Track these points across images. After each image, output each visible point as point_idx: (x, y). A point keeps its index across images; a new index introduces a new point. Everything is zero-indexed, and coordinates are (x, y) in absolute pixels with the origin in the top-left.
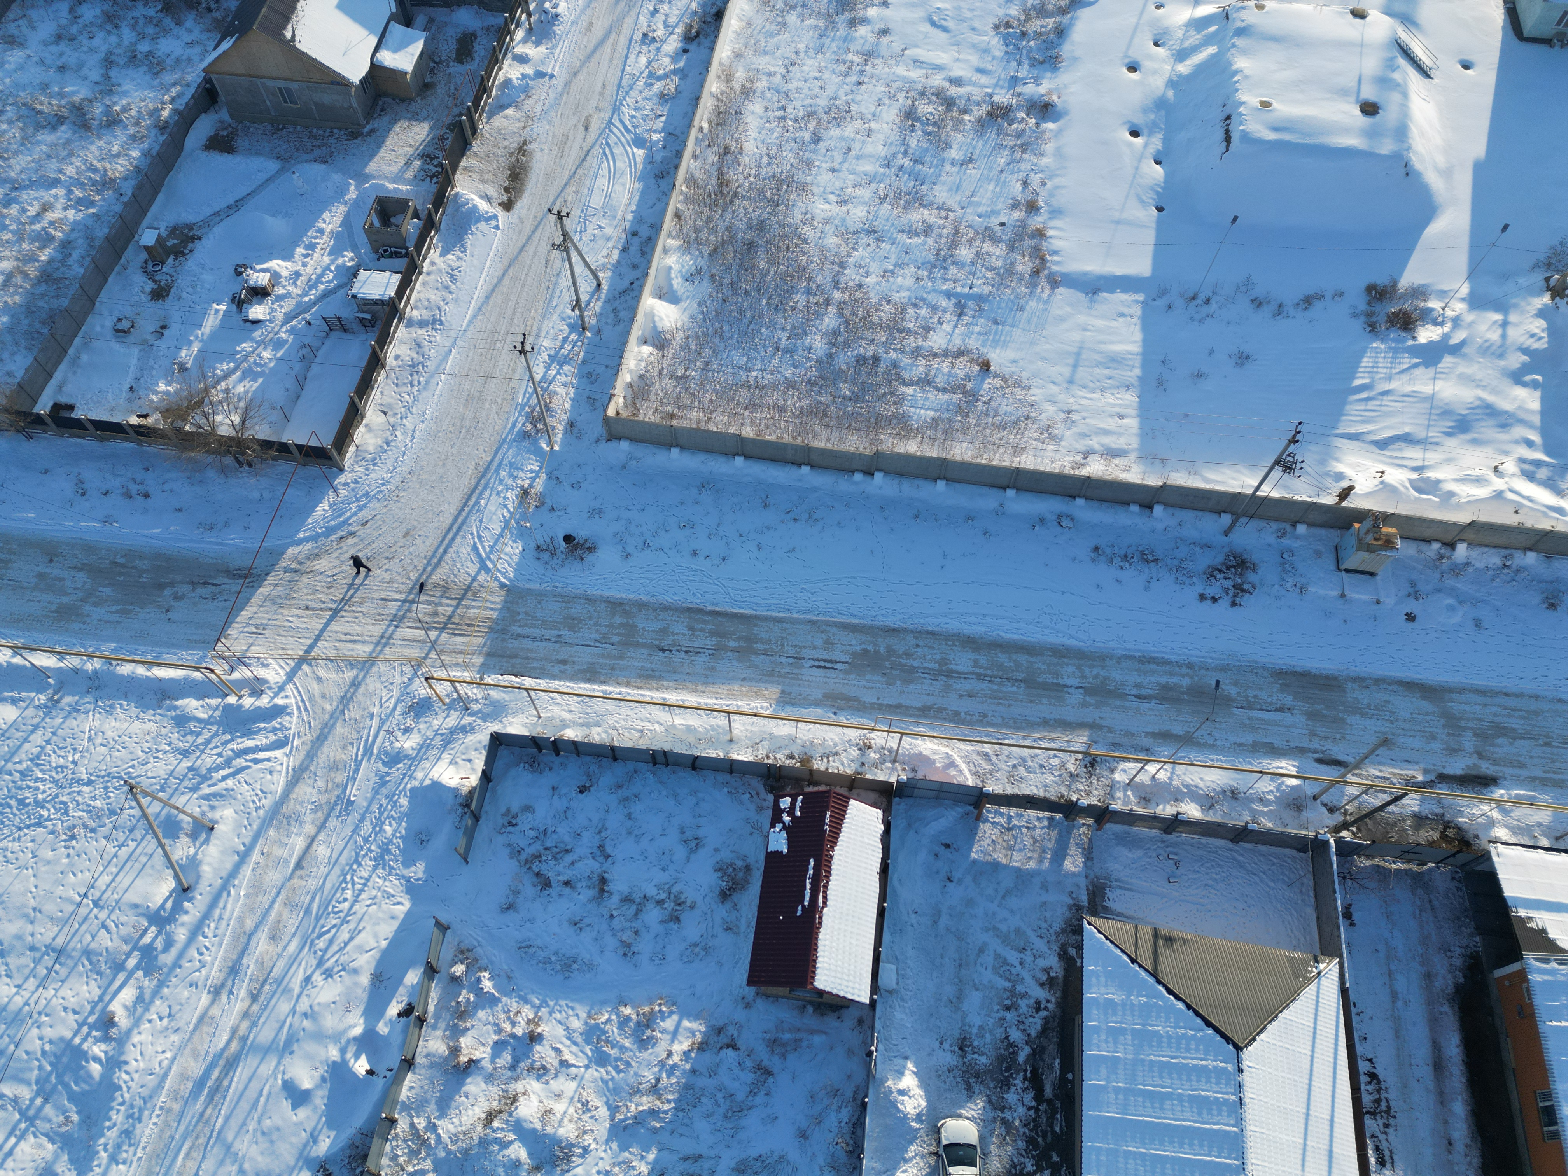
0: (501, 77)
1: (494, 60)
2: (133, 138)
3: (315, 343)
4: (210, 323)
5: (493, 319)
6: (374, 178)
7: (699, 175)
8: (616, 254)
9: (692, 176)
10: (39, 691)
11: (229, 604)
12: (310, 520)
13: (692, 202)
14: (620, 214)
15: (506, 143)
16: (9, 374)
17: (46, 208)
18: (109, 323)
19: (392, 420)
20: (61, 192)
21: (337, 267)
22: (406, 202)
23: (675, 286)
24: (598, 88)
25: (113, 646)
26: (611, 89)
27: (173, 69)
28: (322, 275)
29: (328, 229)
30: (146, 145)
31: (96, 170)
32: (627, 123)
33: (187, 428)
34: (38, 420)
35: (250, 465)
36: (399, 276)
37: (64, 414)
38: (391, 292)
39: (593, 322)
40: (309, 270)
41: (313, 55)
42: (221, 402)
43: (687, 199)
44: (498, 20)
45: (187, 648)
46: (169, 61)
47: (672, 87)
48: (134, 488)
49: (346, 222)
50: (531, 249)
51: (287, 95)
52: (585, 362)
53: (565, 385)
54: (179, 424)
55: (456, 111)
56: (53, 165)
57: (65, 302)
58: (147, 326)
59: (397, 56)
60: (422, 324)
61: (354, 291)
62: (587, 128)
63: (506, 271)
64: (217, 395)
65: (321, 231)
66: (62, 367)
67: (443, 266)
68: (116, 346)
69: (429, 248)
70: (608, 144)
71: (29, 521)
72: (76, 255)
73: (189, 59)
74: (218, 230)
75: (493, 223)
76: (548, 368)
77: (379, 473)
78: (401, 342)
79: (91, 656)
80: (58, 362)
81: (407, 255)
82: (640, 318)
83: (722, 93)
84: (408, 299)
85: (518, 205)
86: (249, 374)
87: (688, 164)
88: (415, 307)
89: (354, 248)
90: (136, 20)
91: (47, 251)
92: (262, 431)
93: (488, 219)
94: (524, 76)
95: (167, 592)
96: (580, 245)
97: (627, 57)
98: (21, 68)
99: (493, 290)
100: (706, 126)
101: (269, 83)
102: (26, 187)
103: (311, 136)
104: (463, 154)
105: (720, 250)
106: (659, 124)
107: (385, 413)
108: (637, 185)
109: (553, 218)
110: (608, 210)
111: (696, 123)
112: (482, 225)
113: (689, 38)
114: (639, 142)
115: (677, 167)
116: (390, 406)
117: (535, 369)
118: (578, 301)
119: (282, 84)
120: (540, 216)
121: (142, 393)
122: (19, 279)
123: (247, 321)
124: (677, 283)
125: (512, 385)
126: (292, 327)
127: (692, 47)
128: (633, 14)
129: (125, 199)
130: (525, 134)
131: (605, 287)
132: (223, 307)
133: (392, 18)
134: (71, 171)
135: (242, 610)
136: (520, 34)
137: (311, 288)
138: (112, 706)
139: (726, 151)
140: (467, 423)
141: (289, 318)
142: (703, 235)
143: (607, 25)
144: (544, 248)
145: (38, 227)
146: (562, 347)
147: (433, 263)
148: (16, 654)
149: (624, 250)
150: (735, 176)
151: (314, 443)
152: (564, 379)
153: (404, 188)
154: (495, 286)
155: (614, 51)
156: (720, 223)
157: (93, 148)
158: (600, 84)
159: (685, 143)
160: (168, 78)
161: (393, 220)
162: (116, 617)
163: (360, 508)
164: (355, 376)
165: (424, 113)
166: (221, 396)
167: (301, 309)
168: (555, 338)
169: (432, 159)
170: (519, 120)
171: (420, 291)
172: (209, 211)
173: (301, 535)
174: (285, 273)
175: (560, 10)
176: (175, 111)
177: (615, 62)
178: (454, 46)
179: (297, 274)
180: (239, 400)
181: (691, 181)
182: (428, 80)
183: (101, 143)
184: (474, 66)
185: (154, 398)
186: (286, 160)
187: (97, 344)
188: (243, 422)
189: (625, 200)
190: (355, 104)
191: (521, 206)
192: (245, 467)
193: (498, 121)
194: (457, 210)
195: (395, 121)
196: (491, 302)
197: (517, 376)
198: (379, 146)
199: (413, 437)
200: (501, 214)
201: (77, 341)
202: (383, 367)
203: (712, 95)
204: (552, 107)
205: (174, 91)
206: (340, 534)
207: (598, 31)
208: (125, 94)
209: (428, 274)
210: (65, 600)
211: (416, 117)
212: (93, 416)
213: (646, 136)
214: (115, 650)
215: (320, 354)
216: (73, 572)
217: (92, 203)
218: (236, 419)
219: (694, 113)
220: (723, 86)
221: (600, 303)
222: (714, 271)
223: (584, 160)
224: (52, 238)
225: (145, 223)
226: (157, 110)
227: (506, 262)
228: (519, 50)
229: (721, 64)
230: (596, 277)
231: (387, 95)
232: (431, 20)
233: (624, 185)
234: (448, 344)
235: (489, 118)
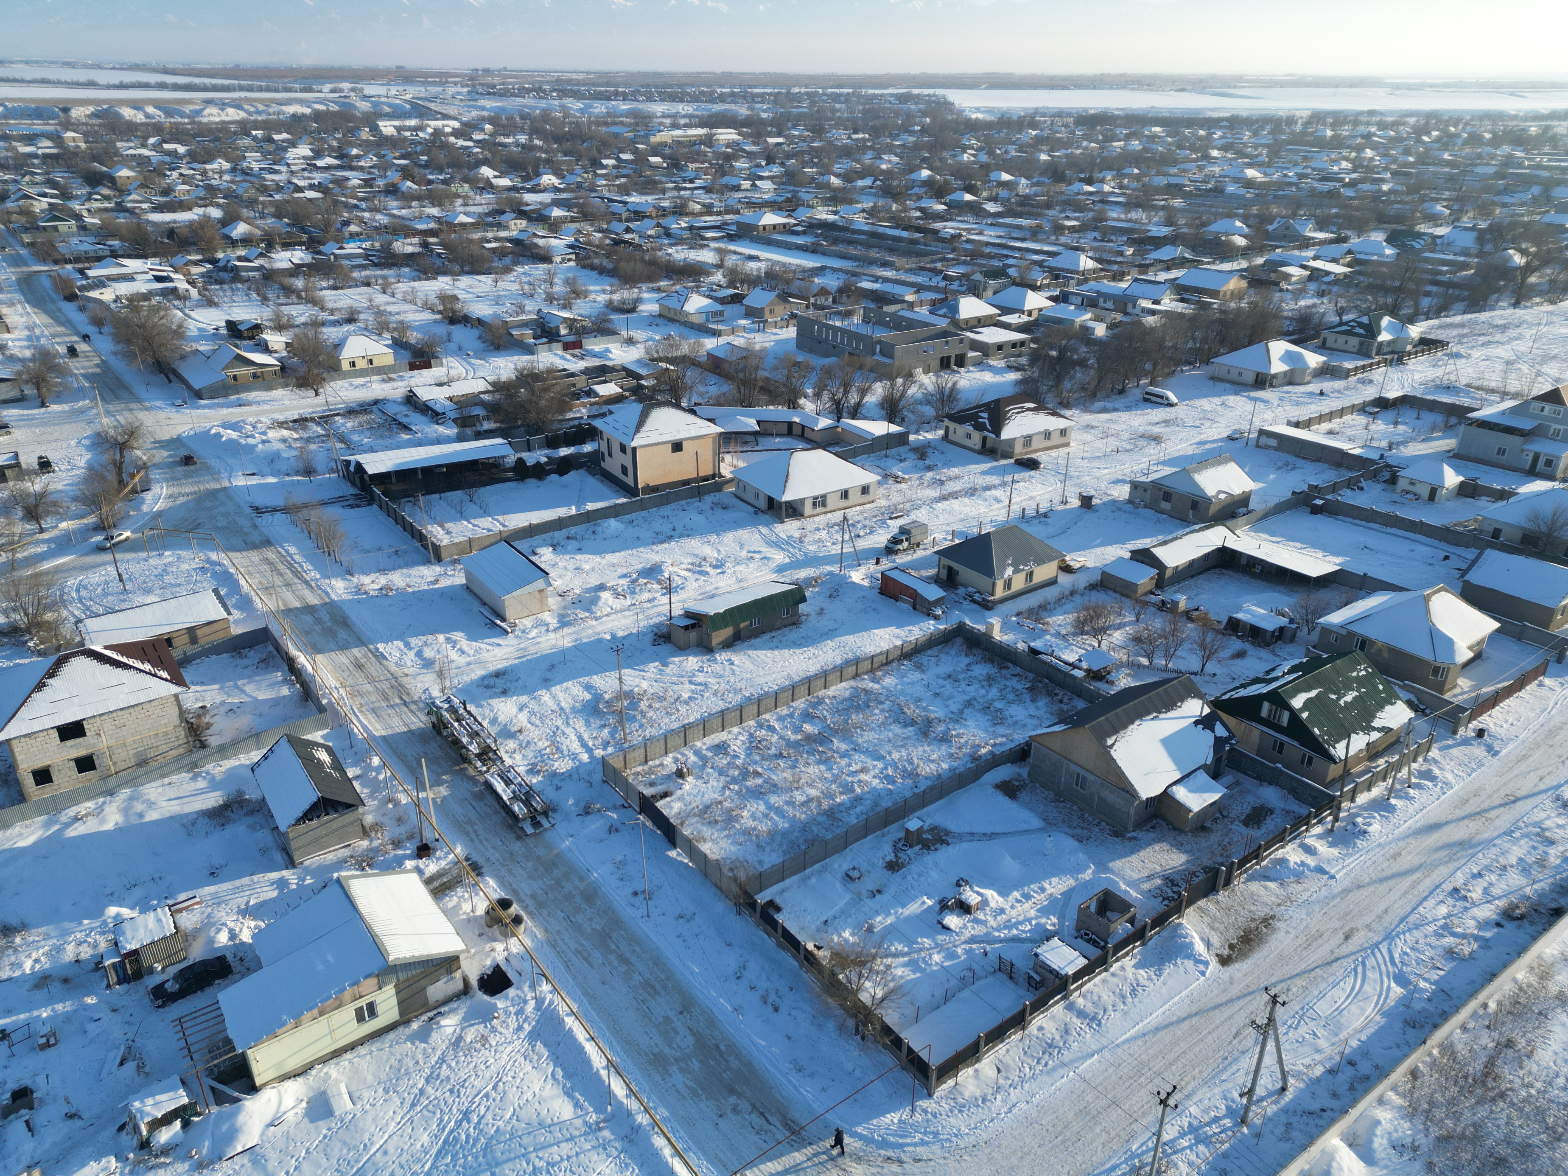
0: (1280, 854)
1: (1280, 838)
2: (951, 755)
3: (980, 972)
4: (913, 909)
5: (1151, 1052)
6: (1113, 873)
7: (1462, 1050)
8: (1319, 1071)
9: (1452, 1045)
10: (596, 1111)
11: (765, 1147)
12: (875, 1122)
13: (1440, 1072)
14: (1343, 1035)
15: (1253, 908)
16: (761, 862)
17: (863, 770)
18: (846, 866)
19: (1001, 1081)
20: (880, 765)
21: (1037, 924)
22: (1130, 906)
23: (1376, 1145)
24: (1379, 909)
25: (666, 1114)
26: (1392, 918)
27: (1009, 726)
28: (1021, 923)
29: (1050, 890)
30: (955, 764)
31: (912, 763)
32: (1396, 956)
33: (841, 977)
34: (752, 905)
35: (863, 1038)
36: (1086, 962)
37: (771, 911)
38: (1070, 971)
39: (1258, 1121)
40: (1014, 913)
41: (1120, 763)
42: (878, 973)
43: (1433, 1064)
44: (1303, 811)
45: (710, 1161)
46: (1010, 720)
47: (1467, 950)
48: (772, 997)
49: (1067, 895)
50: (1227, 1012)
51: (1081, 781)
52: (1225, 1155)
53: (1190, 1164)
54: (837, 970)
55: (1219, 859)
56: (888, 747)
57: (829, 836)
58: (869, 884)
59: (1190, 795)
60: (1081, 1014)
61: (1039, 951)
62: (1347, 937)
63: (1189, 1017)
64: (879, 965)
65: (1043, 890)
66: (795, 878)
67: (1130, 976)
68: (839, 886)
69: (1127, 954)
70: (1363, 964)
71: (692, 972)
72: (858, 810)
73: (1025, 725)
74: (965, 845)
75: (1202, 967)
76: (1182, 1135)
77: (959, 1122)
78: (1053, 1017)
79: (646, 1110)
80: (795, 873)
81: (1103, 948)
82: (1314, 1151)
83: (1529, 985)
84: (1082, 985)
85: (1237, 966)
86: (913, 965)
87: (1450, 1029)
88: (1084, 996)
89: (1062, 917)
90: (1006, 687)
91: (844, 797)
92: (891, 1017)
93: (1198, 961)
94: (1303, 864)
95: (733, 1099)
96: (1282, 1039)
97: (1425, 899)
98: (912, 683)
99: (1167, 1026)
100: (1492, 1006)
101: (1073, 767)
102: (864, 753)
103: (1082, 817)
104: (1205, 895)
105: (1455, 1142)
106: (1435, 975)
107: (999, 1071)
108: (1378, 1018)
109: (1266, 997)
110: (1333, 1023)
111: (1481, 997)
112: (1189, 964)
113: (1509, 915)
114: (1401, 979)
115: (1436, 1026)
116: (1007, 1067)
117: (1167, 1127)
118: (1251, 1091)
119: (1082, 772)
120: (1253, 987)
121: (831, 929)
122: (813, 805)
123: (940, 923)
124: (1380, 1143)
125: (1134, 1126)
126: (971, 949)
127: (1510, 926)
128: (1452, 866)
129: (917, 791)
130: (1277, 910)
131: (1289, 1095)
132: (930, 902)
133: (1204, 767)
134: (896, 756)
135: (770, 1160)
136: (1318, 830)
137: (1005, 927)
138: (627, 1166)
139: (1510, 1044)
140: (1068, 1134)
141: (973, 940)
142: (1439, 1113)
143: (1416, 862)
144: (1241, 1019)
145: (850, 779)
146: (1208, 1124)
147: (1123, 968)
148: (607, 1067)
149: (1331, 1072)
150: (1510, 1076)
151: (924, 1055)
152: (1193, 1157)
153: (1134, 894)
154: (1172, 1024)
155: (1413, 886)
156: (1468, 1114)
157: (920, 749)
158: (1382, 907)
159: (1457, 1009)
160: (1001, 730)
161: (1108, 913)
162: (685, 1092)
163: (923, 1143)
164: (994, 1021)
165: (1189, 847)
166: (882, 968)
167: (987, 939)
168: (1206, 1111)
169: (1173, 885)
170: (1277, 896)
171: (1096, 984)
172: (968, 829)
173: (859, 1130)
174: (993, 904)
175: (1370, 829)
176: (991, 752)
177: (1410, 897)
178: (1247, 810)
179: (1002, 911)
180: (893, 980)
181: (1447, 1048)
182: (1208, 824)
183: (927, 749)
184: (1259, 834)
185: (836, 938)
186: (1049, 824)
187: (827, 876)
188: (883, 999)
189: (1358, 1024)
190: (1132, 812)
191: (1239, 968)
192: (859, 1038)
193: (1255, 887)
194: (1172, 938)
195: (1159, 841)
196: (1160, 1035)
197: (1144, 1122)
198: (1132, 853)
199: (1010, 1110)
200: (1214, 964)
201: (817, 866)
202: (1023, 1029)
203: (1515, 980)
204: (1318, 902)
205: (999, 740)
206: (890, 1153)
207: (1404, 863)
208: (966, 726)
209: (1113, 975)
210: (667, 1050)
211: (1179, 847)
212: (787, 925)
213: (1413, 978)
214: (664, 1119)
215: (979, 984)
216: (688, 1032)
217: (894, 782)
218: (880, 994)
219: (1482, 986)
220: (1533, 980)
221: (1274, 1108)
222: (1435, 1159)
223: (1330, 963)
224: (853, 790)
225: (918, 813)
226: (979, 746)
227: (1194, 1009)
228: (1308, 841)
229: (1539, 957)
230: (1284, 1079)
231: (1164, 818)
232: (1237, 783)
233: (1363, 1010)
234: (1094, 1047)
235: (1248, 880)
